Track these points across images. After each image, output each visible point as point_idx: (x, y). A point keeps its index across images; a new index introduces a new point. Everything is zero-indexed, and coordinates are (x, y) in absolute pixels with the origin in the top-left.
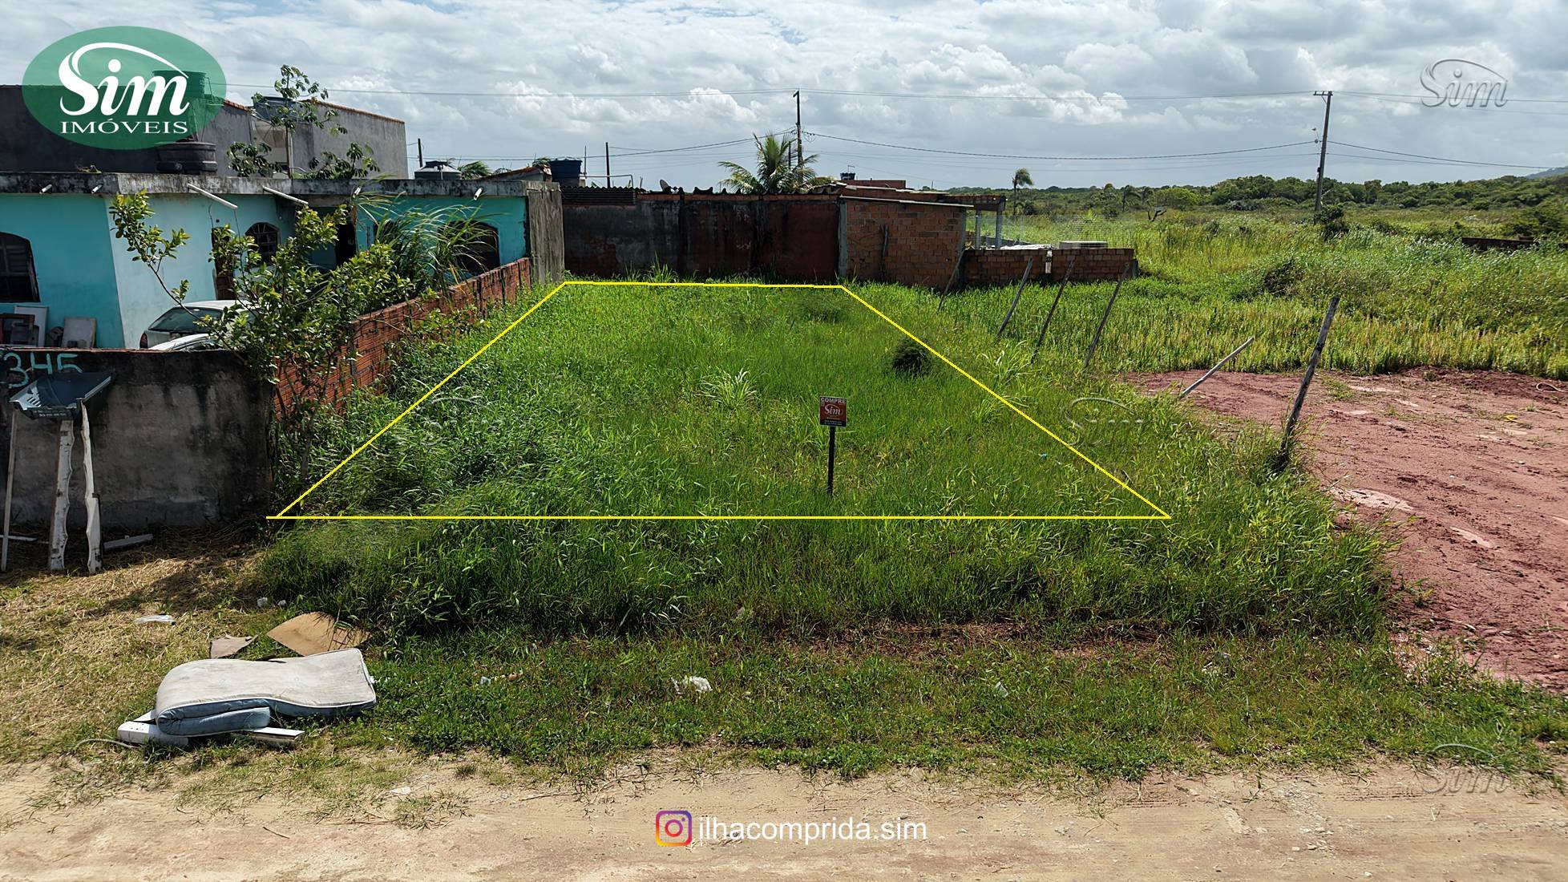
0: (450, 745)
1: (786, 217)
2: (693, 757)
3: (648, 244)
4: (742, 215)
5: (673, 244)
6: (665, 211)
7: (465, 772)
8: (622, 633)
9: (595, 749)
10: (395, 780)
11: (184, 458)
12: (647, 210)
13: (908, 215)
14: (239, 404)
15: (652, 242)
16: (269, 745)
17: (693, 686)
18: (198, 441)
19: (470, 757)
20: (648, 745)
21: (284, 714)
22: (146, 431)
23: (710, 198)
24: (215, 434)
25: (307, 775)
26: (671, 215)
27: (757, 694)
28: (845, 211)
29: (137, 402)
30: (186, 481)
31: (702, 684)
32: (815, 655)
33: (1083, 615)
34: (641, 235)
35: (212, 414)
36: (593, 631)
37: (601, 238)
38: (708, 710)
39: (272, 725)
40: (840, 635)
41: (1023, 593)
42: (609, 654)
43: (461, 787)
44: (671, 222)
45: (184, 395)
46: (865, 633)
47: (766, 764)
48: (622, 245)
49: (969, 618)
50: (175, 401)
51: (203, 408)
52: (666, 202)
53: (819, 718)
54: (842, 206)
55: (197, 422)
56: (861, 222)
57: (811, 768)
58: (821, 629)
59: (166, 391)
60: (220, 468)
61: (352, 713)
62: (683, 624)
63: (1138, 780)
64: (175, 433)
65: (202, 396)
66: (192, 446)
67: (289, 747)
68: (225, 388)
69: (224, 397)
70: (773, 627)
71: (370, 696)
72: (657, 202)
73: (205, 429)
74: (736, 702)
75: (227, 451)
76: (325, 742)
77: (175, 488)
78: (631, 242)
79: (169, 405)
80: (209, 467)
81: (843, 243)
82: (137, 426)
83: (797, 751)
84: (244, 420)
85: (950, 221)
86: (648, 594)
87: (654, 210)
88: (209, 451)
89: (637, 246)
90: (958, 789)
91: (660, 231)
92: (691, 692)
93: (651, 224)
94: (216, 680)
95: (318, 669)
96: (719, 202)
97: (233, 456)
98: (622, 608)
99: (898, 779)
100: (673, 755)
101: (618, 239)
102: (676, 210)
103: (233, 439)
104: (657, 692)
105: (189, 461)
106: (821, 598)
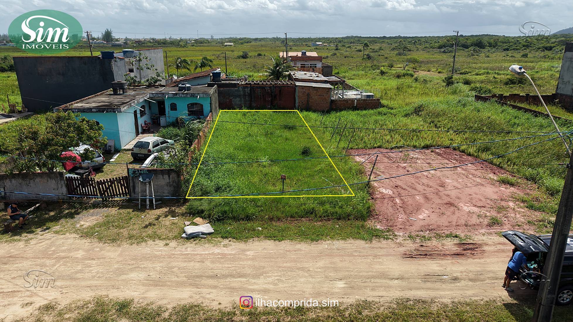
0: (226, 237)
1: (280, 91)
2: (259, 239)
3: (241, 99)
4: (268, 90)
5: (248, 99)
6: (246, 89)
7: (230, 241)
8: (247, 220)
9: (246, 238)
10: (221, 242)
11: (166, 188)
12: (241, 89)
13: (316, 90)
14: (176, 178)
15: (242, 98)
16: (202, 238)
17: (259, 229)
18: (168, 184)
19: (230, 239)
20: (253, 237)
21: (203, 234)
22: (159, 183)
23: (259, 86)
24: (171, 183)
25: (209, 242)
26: (248, 90)
27: (268, 230)
28: (297, 88)
29: (158, 178)
30: (166, 191)
31: (260, 229)
32: (278, 224)
33: (321, 217)
34: (239, 96)
35: (171, 180)
36: (243, 220)
37: (228, 97)
38: (261, 233)
39: (202, 235)
40: (282, 220)
41: (312, 213)
42: (246, 224)
43: (230, 243)
44: (248, 92)
45: (166, 177)
46: (286, 220)
47: (269, 240)
48: (234, 99)
49: (303, 217)
50: (164, 178)
51: (169, 179)
52: (246, 87)
53: (277, 233)
54: (296, 88)
55: (168, 181)
56: (302, 92)
57: (275, 240)
58: (279, 219)
59: (163, 176)
60: (172, 189)
61: (212, 233)
62: (257, 219)
63: (317, 242)
64: (164, 183)
65: (169, 177)
66: (167, 185)
67: (205, 238)
68: (173, 175)
69: (173, 177)
70: (271, 219)
71: (214, 231)
72: (244, 87)
73: (170, 182)
74: (265, 231)
75: (173, 186)
76: (209, 237)
77: (164, 193)
78: (236, 98)
79: (163, 178)
80: (170, 189)
81: (297, 98)
82: (158, 182)
83: (273, 238)
84: (176, 181)
85: (327, 91)
86: (252, 214)
87: (243, 89)
88: (170, 186)
89: (238, 99)
90: (294, 242)
91: (245, 95)
92: (259, 230)
93: (242, 93)
94: (192, 229)
95: (204, 227)
96: (261, 87)
97: (174, 187)
98: (247, 217)
99: (286, 242)
100: (257, 239)
101: (233, 97)
102: (249, 89)
103: (174, 184)
104: (254, 230)
105: (167, 188)
106: (279, 214)
